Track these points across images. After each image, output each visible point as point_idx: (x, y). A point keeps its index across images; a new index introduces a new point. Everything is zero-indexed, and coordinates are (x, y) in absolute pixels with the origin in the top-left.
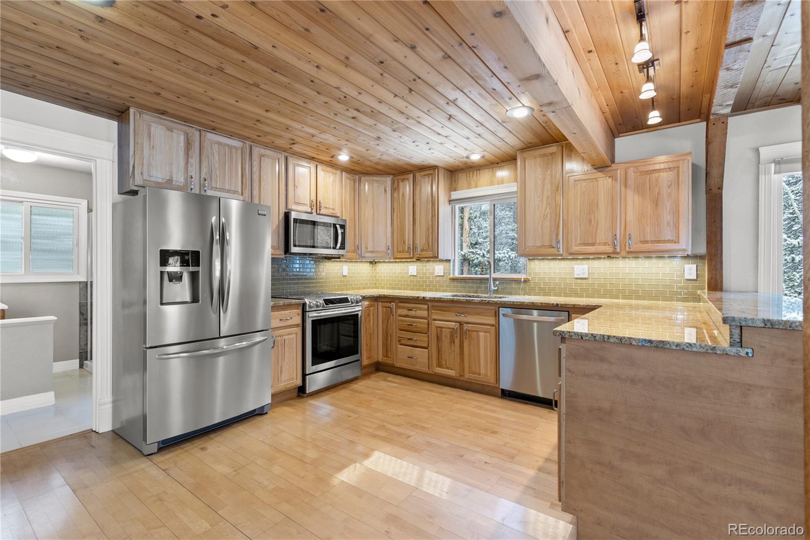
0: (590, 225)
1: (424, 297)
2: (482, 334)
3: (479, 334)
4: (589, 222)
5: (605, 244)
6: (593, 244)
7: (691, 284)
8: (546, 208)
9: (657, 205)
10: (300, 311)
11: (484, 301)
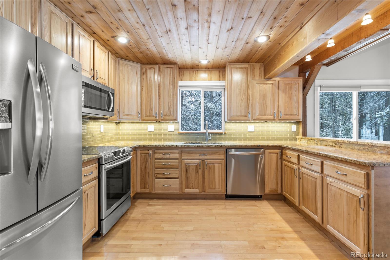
0: (263, 106)
1: (177, 146)
2: (216, 165)
3: (215, 166)
4: (263, 104)
5: (270, 115)
6: (265, 115)
7: (294, 134)
8: (243, 96)
9: (291, 99)
10: (97, 165)
11: (218, 146)
